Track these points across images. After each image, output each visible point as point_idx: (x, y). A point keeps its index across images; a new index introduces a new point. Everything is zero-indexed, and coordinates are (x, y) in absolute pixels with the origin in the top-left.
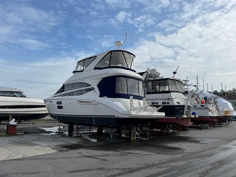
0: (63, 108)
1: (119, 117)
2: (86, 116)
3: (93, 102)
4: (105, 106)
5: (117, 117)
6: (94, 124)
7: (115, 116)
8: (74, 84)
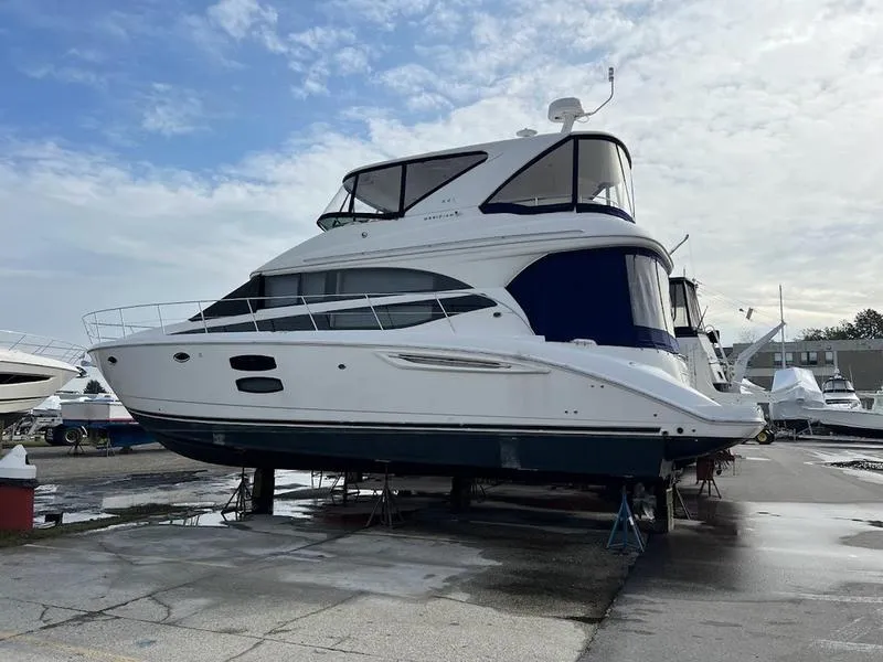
0: (282, 389)
1: (686, 433)
2: (457, 426)
3: (509, 361)
4: (593, 382)
5: (673, 433)
6: (507, 466)
7: (658, 430)
8: (338, 275)
